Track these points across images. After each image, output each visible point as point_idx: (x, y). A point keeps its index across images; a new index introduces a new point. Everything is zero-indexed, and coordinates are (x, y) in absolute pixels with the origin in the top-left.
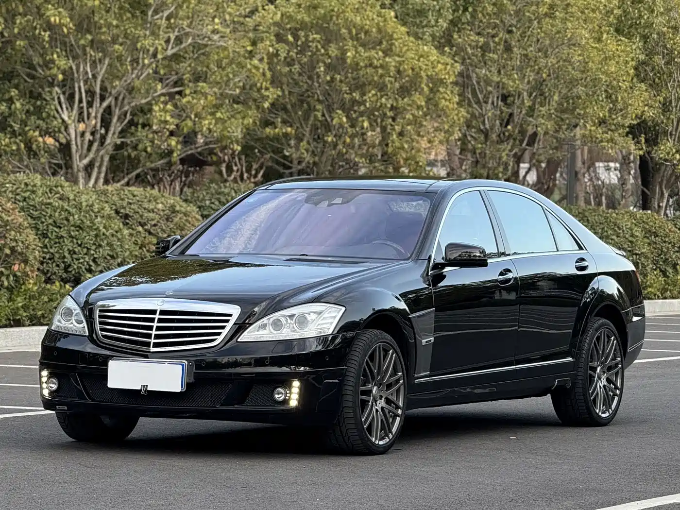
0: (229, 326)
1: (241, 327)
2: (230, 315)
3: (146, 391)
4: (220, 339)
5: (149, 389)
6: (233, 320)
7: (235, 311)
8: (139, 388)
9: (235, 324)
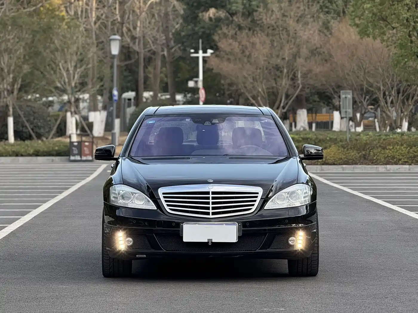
0: (258, 200)
1: (265, 200)
2: (258, 193)
3: (212, 242)
4: (254, 208)
5: (213, 241)
6: (260, 196)
7: (260, 190)
8: (207, 241)
9: (261, 198)
